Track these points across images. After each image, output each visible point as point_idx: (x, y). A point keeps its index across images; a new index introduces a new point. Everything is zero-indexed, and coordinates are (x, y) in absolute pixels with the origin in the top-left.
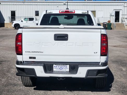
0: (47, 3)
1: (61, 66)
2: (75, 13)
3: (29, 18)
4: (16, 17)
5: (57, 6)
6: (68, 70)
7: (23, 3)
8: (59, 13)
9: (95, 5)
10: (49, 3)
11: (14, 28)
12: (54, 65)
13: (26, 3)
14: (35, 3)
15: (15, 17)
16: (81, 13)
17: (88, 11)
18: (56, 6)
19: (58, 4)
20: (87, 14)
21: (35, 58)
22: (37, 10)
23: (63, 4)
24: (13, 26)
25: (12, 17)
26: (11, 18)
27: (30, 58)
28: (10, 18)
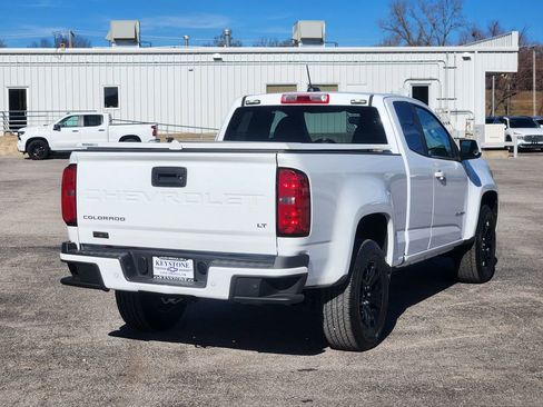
0: (150, 58)
1: (172, 262)
2: (331, 103)
3: (85, 116)
4: (28, 114)
5: (190, 67)
6: (191, 275)
7: (54, 59)
8: (280, 104)
9: (334, 63)
10: (157, 58)
11: (27, 155)
12: (155, 259)
13: (68, 59)
14: (103, 58)
15: (23, 114)
16: (347, 103)
17: (371, 98)
18: (185, 69)
19: (191, 58)
20: (367, 105)
21: (105, 236)
22: (111, 85)
23: (211, 58)
24: (22, 145)
25: (16, 114)
26: (8, 114)
27: (96, 235)
28: (4, 117)
